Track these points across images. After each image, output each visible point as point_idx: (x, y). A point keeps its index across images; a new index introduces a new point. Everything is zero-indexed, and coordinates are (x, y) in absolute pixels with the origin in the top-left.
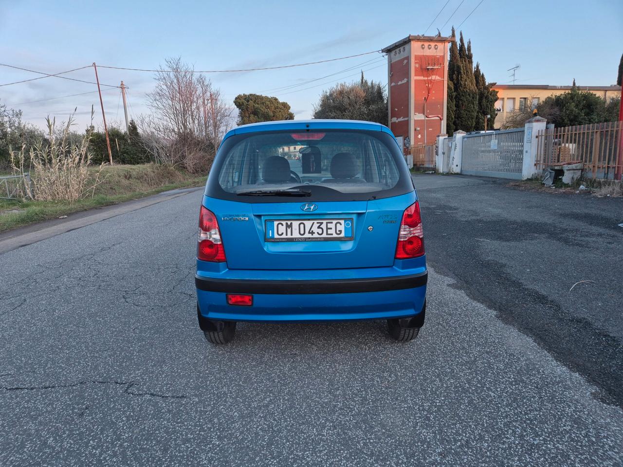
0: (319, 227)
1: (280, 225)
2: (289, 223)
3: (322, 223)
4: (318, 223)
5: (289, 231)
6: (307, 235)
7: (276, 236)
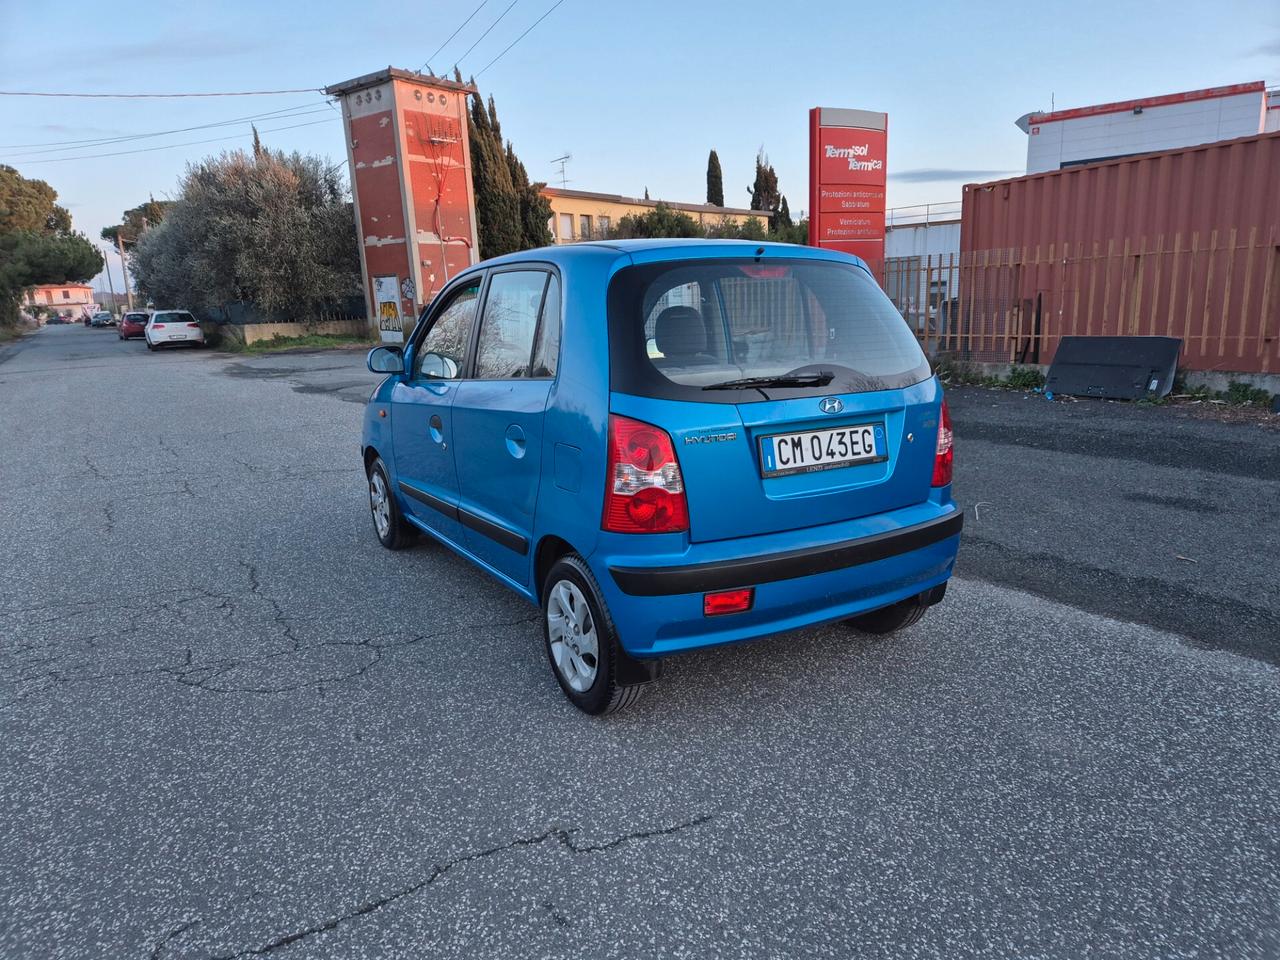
0: (841, 442)
1: (783, 444)
2: (796, 437)
3: (843, 434)
4: (838, 434)
5: (798, 452)
6: (826, 459)
7: (779, 466)
